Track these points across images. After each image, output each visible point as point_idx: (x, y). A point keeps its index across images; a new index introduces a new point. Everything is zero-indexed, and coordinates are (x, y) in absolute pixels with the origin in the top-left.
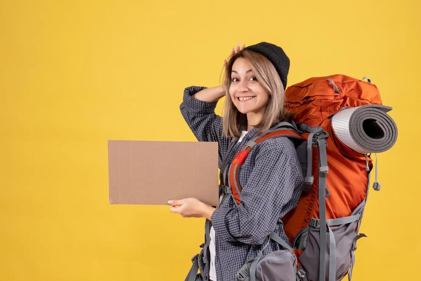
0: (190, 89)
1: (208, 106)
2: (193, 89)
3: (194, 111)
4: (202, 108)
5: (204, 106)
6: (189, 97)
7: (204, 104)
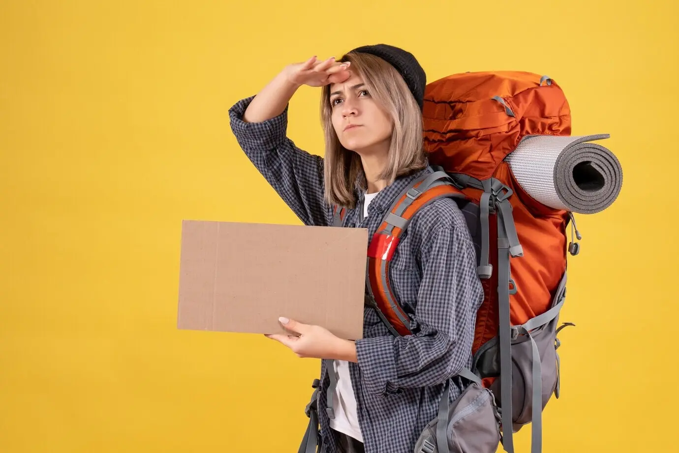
0: (236, 108)
1: (276, 124)
2: (240, 106)
3: (258, 142)
4: (269, 131)
5: (271, 127)
6: (240, 124)
7: (269, 124)
